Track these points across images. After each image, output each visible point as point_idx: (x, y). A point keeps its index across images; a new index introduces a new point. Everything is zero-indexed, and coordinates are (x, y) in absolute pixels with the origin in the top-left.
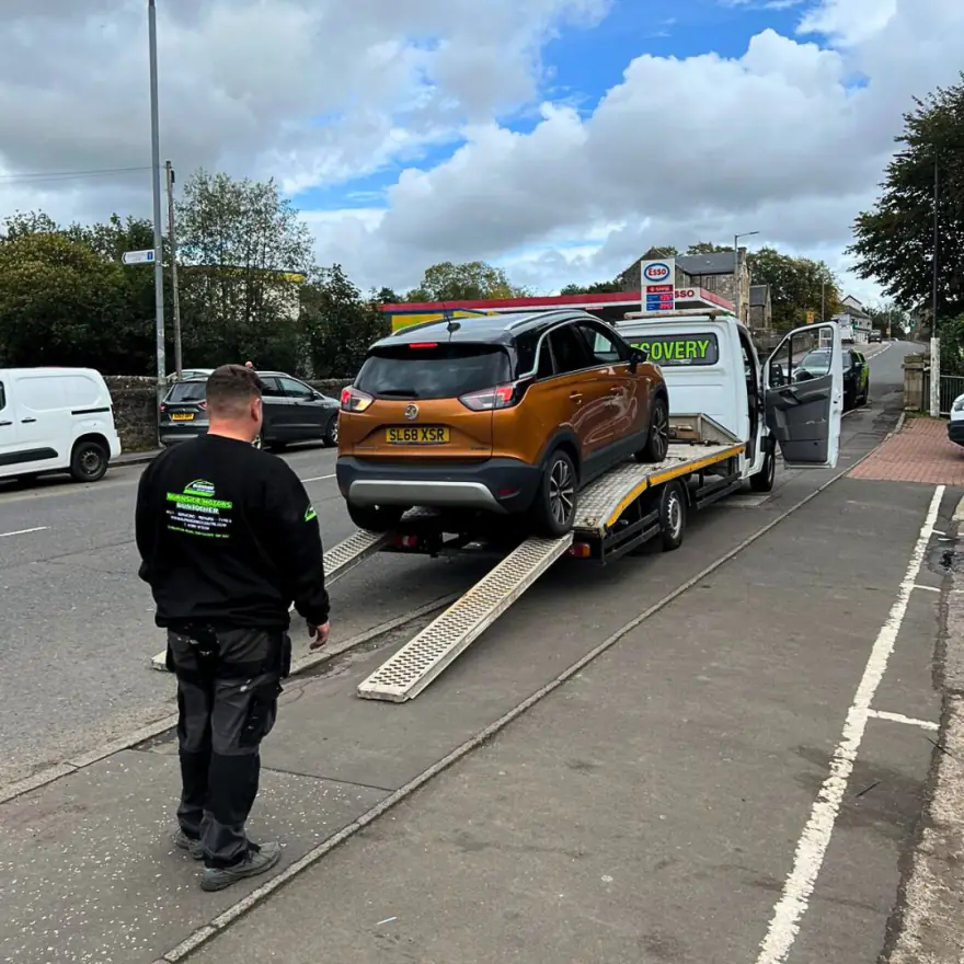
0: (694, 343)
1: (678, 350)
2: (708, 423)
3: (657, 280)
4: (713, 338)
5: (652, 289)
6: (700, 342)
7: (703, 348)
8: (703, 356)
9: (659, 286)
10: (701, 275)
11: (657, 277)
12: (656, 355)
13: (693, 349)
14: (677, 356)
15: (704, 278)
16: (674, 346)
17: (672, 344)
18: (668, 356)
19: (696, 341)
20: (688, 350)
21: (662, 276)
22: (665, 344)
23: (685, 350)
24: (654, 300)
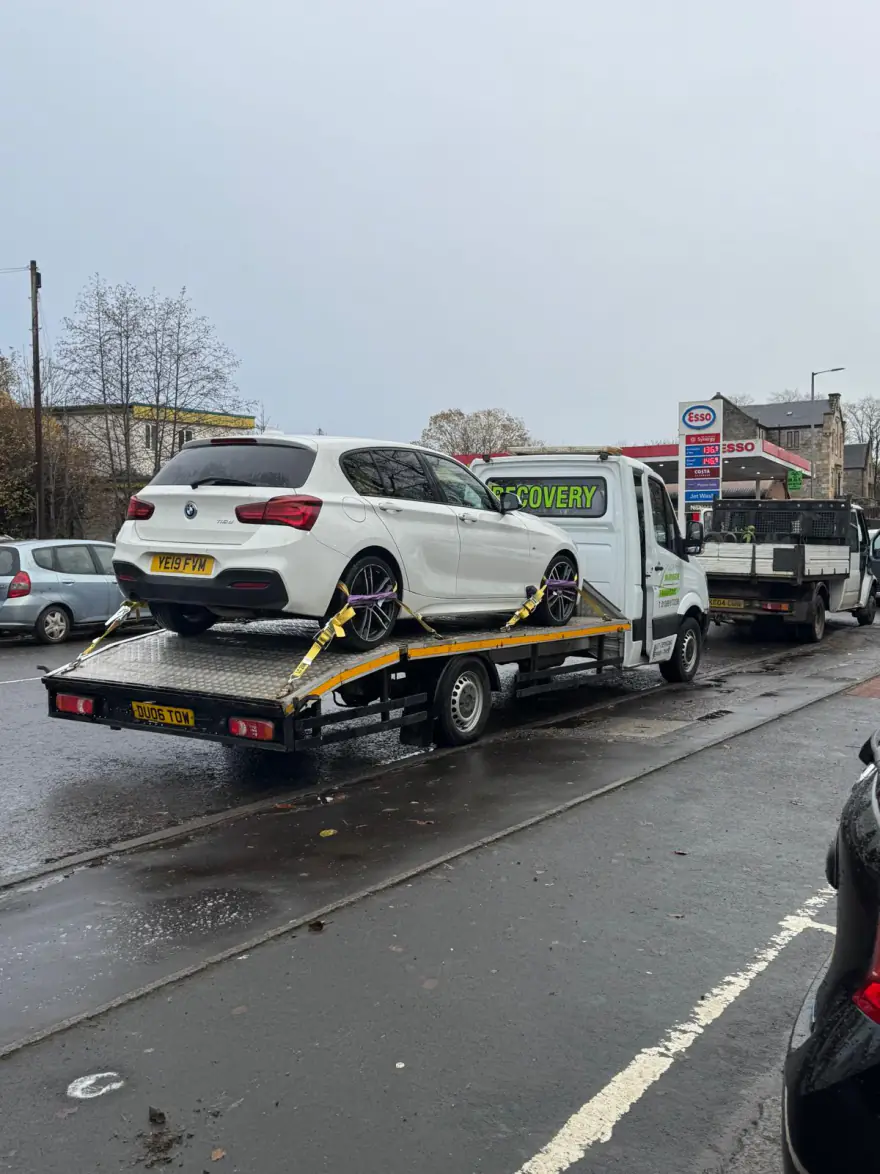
0: (579, 489)
1: (560, 496)
2: (592, 596)
3: (698, 428)
4: (600, 483)
5: (693, 439)
6: (585, 488)
7: (589, 495)
8: (588, 506)
9: (700, 436)
10: (780, 429)
11: (699, 424)
12: (535, 503)
13: (578, 497)
14: (559, 505)
15: (784, 432)
16: (556, 491)
17: (554, 489)
18: (548, 504)
19: (582, 487)
20: (572, 497)
21: (706, 422)
22: (546, 489)
23: (568, 498)
24: (695, 453)
